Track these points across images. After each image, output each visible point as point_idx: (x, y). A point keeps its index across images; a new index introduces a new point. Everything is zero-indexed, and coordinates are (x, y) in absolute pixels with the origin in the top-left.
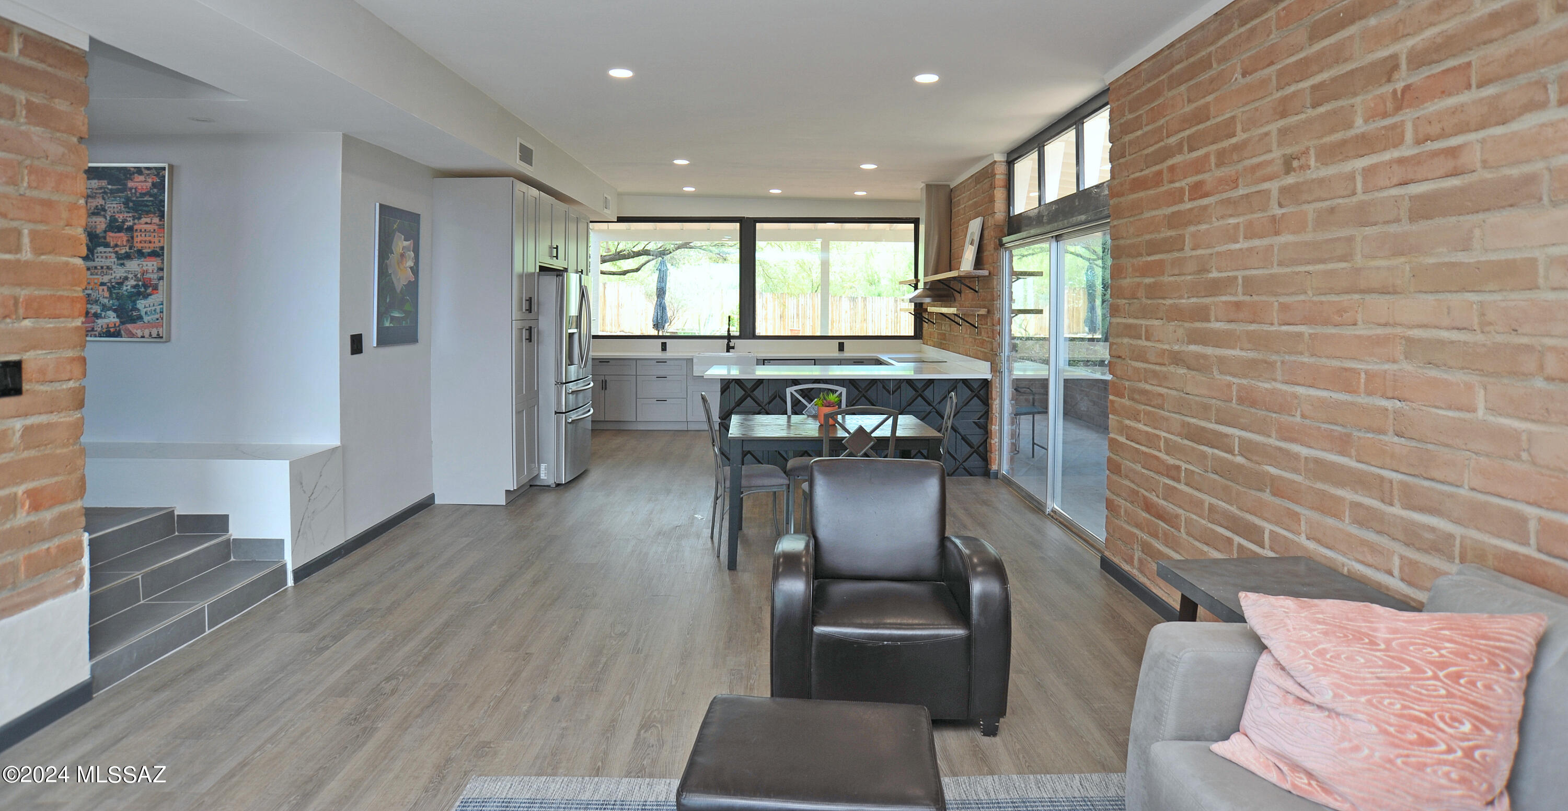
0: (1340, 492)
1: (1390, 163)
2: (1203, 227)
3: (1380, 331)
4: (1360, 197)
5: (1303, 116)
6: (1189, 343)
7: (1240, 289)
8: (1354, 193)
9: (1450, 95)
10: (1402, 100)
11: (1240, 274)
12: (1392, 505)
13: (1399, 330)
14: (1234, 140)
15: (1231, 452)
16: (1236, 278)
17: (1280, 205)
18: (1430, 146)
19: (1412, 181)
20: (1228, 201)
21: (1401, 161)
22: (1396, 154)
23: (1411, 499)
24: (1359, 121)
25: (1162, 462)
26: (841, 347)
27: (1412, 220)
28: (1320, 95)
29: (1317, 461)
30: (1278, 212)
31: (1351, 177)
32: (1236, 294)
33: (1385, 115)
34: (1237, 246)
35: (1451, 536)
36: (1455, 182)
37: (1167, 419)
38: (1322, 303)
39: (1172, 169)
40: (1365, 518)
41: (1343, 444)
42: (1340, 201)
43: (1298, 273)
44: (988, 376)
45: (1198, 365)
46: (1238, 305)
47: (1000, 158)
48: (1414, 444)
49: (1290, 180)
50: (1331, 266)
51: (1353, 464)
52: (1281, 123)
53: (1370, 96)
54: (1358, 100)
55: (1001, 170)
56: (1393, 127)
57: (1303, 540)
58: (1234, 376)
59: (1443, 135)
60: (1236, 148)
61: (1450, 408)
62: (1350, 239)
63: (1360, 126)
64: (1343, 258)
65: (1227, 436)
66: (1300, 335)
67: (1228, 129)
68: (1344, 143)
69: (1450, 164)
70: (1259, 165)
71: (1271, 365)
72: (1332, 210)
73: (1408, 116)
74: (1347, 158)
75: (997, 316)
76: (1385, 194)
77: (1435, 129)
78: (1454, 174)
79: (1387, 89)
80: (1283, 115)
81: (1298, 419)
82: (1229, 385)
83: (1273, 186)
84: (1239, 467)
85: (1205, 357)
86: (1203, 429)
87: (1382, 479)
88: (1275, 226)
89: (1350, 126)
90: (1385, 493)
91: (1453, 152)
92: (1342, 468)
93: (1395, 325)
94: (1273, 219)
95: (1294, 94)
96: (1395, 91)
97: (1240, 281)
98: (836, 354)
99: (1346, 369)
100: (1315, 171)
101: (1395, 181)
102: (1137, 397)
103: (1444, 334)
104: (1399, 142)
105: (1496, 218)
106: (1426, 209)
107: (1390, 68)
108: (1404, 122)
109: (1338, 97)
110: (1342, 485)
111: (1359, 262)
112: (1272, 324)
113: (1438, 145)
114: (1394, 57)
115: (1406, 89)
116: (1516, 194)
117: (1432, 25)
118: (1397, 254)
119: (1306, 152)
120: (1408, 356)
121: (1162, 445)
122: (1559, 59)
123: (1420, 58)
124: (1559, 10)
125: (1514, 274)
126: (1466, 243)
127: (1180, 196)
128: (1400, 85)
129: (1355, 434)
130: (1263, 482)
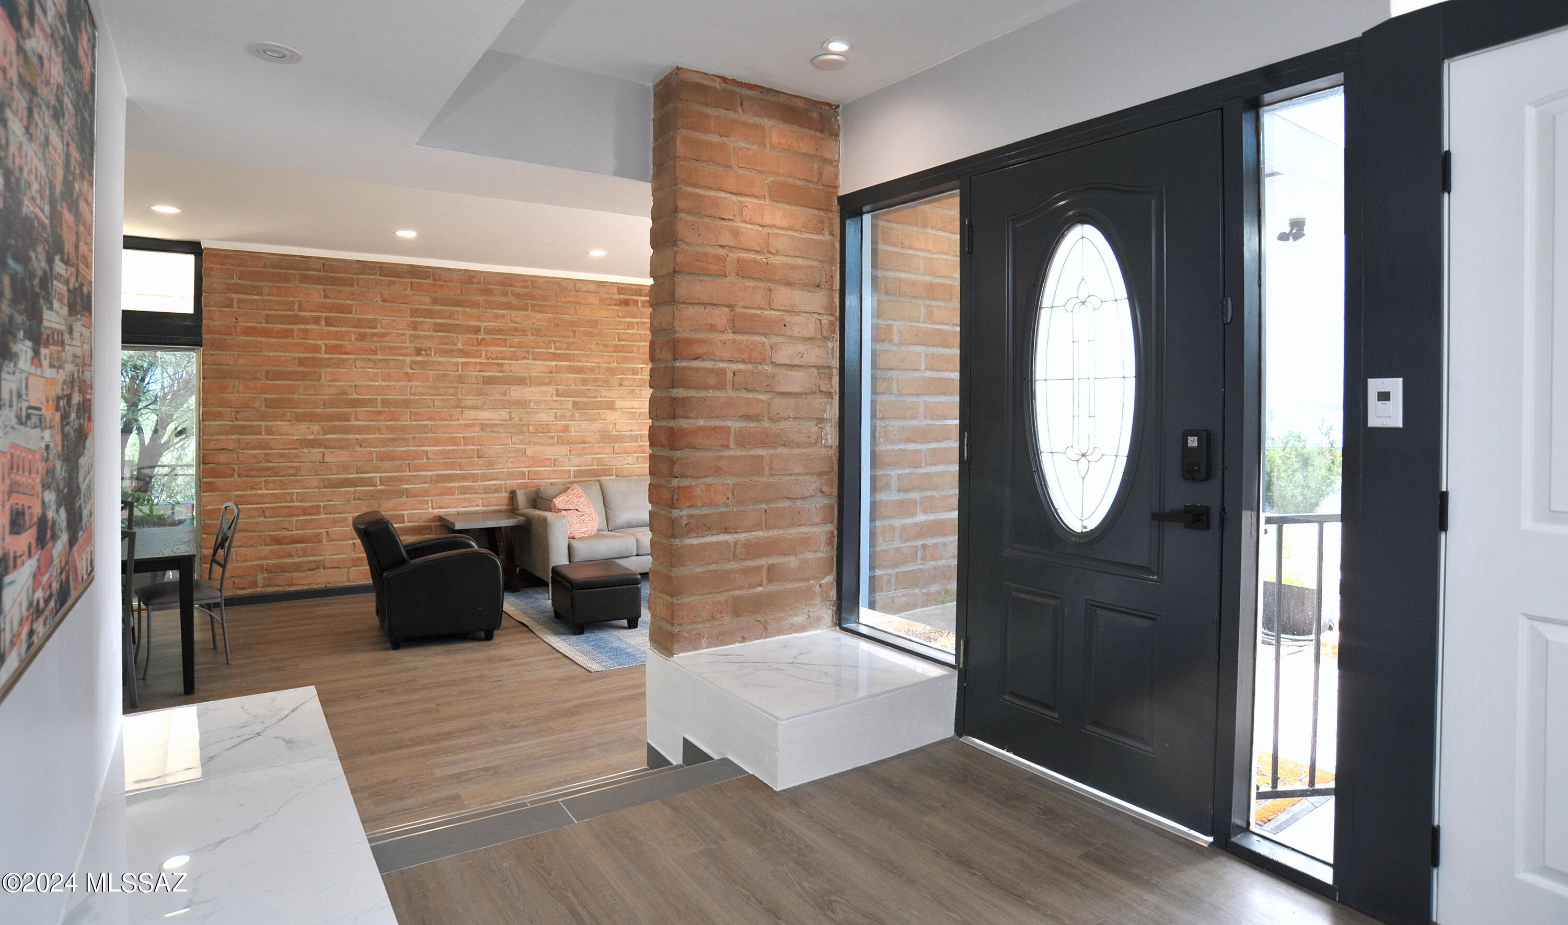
0: (452, 484)
1: (476, 363)
2: (342, 370)
3: (470, 422)
4: (460, 372)
5: (428, 333)
6: (326, 434)
7: (379, 405)
8: (458, 370)
9: (500, 346)
10: (481, 342)
11: (379, 398)
12: (477, 482)
14: (375, 331)
15: (375, 485)
16: (376, 399)
17: (412, 368)
18: (490, 361)
19: (484, 371)
20: (370, 360)
21: (480, 363)
22: (477, 360)
23: (485, 478)
24: (460, 344)
25: (297, 507)
27: (483, 384)
28: (439, 328)
29: (438, 476)
30: (409, 370)
31: (457, 364)
32: (376, 407)
33: (473, 345)
34: (377, 383)
35: (501, 485)
36: (501, 374)
37: (301, 481)
38: (440, 412)
39: (305, 331)
40: (465, 490)
41: (452, 466)
42: (449, 372)
43: (424, 399)
45: (344, 445)
46: (379, 413)
48: (486, 459)
49: (418, 359)
50: (445, 397)
51: (459, 472)
52: (412, 332)
53: (466, 336)
54: (460, 336)
56: (478, 351)
57: (430, 510)
58: (373, 447)
59: (496, 358)
60: (375, 335)
61: (501, 445)
62: (456, 388)
63: (460, 345)
64: (452, 395)
65: (370, 478)
66: (427, 425)
67: (372, 324)
68: (453, 350)
69: (500, 369)
70: (396, 348)
71: (406, 439)
72: (445, 375)
73: (484, 349)
74: (453, 357)
76: (472, 373)
77: (494, 356)
78: (501, 372)
79: (474, 336)
80: (415, 329)
81: (425, 460)
82: (371, 453)
83: (408, 359)
84: (381, 491)
85: (349, 440)
86: (347, 479)
87: (473, 474)
88: (408, 377)
89: (456, 345)
91: (501, 365)
92: (453, 475)
93: (478, 420)
94: (407, 374)
95: (422, 323)
96: (477, 339)
97: (379, 401)
99: (454, 437)
100: (435, 358)
101: (477, 369)
102: (253, 473)
103: (497, 422)
104: (480, 356)
105: (513, 388)
106: (488, 381)
107: (477, 330)
108: (481, 351)
109: (449, 332)
110: (454, 481)
111: (461, 397)
112: (406, 421)
113: (494, 361)
114: (479, 327)
115: (483, 339)
116: (520, 381)
117: (494, 322)
118: (478, 395)
119: (430, 349)
120: (482, 430)
121: (295, 498)
122: (533, 348)
123: (489, 331)
124: (533, 335)
125: (522, 404)
126: (505, 394)
127: (316, 349)
128: (480, 337)
129: (459, 460)
130: (401, 493)
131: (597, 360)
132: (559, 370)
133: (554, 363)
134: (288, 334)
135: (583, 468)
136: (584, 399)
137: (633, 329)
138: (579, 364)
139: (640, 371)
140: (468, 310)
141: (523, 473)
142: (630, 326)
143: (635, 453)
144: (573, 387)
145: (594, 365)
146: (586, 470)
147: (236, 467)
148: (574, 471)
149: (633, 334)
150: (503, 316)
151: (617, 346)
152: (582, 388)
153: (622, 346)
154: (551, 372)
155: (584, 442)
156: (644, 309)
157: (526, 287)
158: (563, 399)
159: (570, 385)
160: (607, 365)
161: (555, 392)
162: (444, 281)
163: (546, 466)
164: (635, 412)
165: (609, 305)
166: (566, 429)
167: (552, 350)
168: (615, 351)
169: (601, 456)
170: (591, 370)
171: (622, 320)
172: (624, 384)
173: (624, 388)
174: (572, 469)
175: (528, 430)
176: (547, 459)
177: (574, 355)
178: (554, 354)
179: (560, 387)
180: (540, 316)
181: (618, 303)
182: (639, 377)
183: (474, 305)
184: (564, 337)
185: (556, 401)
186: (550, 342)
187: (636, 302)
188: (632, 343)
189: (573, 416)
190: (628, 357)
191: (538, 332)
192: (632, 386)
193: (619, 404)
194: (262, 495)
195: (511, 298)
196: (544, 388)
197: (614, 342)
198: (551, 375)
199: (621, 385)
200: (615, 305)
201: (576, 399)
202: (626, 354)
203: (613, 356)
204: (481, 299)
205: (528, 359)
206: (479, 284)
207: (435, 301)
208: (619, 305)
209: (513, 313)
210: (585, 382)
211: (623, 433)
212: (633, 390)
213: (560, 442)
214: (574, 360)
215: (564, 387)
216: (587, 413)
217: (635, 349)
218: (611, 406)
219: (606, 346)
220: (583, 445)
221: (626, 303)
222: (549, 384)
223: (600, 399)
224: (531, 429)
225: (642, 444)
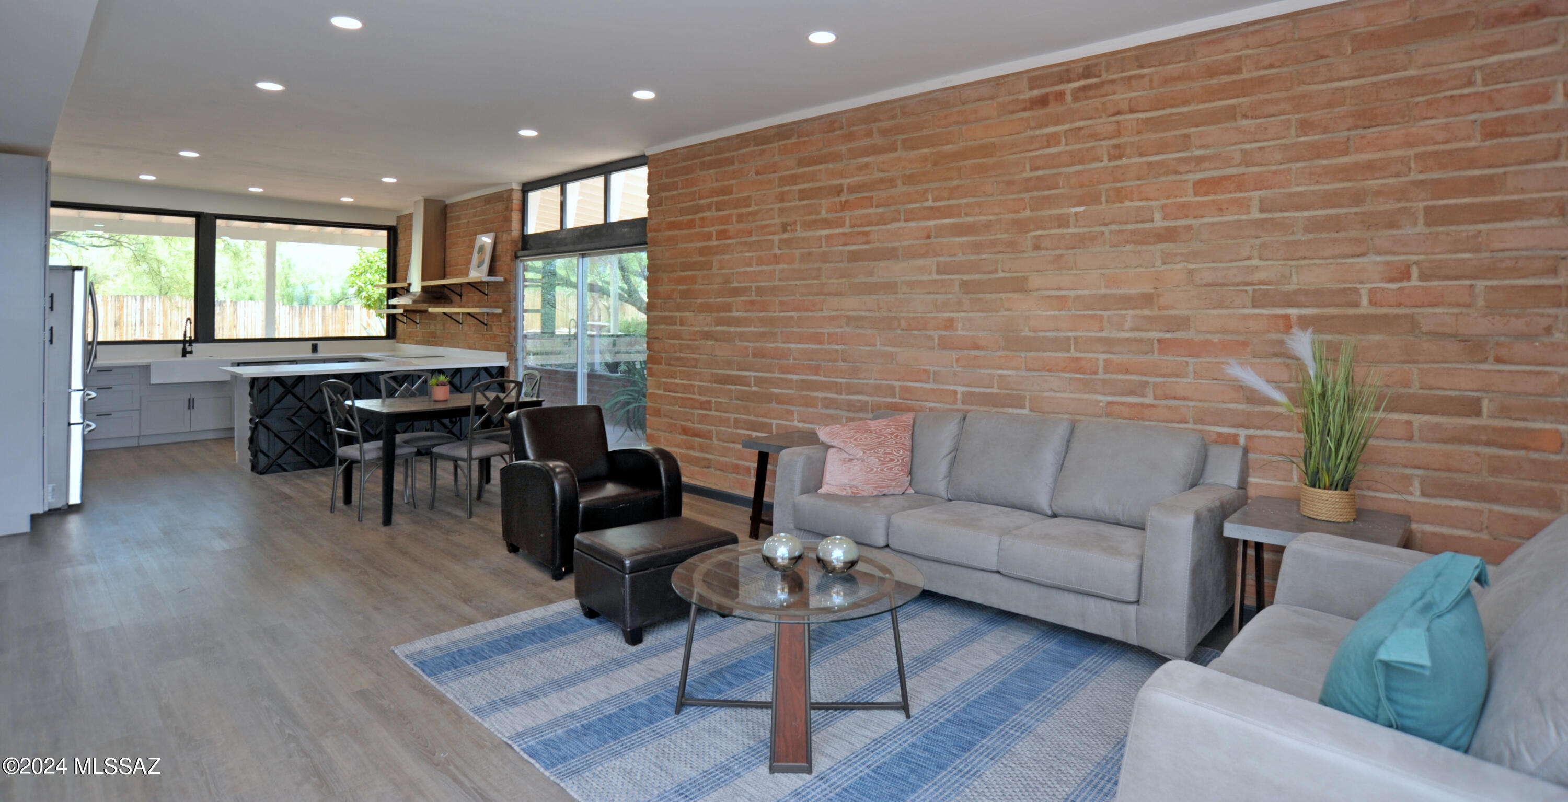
0: (816, 394)
1: (839, 234)
2: (727, 257)
3: (834, 313)
4: (824, 248)
5: (793, 204)
6: (717, 325)
7: (754, 293)
8: (821, 247)
9: (865, 208)
10: (845, 206)
11: (754, 285)
12: (841, 394)
13: (843, 313)
14: (750, 209)
15: (749, 385)
16: (751, 287)
17: (780, 249)
18: (857, 229)
19: (849, 244)
20: (746, 243)
21: (844, 234)
22: (841, 230)
23: (850, 389)
24: (824, 212)
25: (698, 400)
26: (315, 349)
27: (849, 262)
28: (803, 195)
29: (803, 381)
30: (778, 252)
31: (820, 238)
32: (751, 296)
33: (836, 212)
34: (752, 269)
35: (867, 402)
36: (867, 247)
37: (699, 374)
38: (804, 300)
39: (702, 219)
40: (829, 403)
41: (816, 370)
42: (814, 250)
43: (790, 285)
44: (505, 364)
45: (725, 338)
46: (752, 302)
47: (517, 187)
48: (851, 364)
49: (786, 236)
50: (809, 282)
51: (823, 379)
52: (780, 205)
53: (829, 201)
54: (823, 202)
55: (517, 196)
56: (841, 218)
57: (796, 423)
58: (750, 342)
59: (861, 225)
60: (750, 214)
61: (866, 345)
62: (819, 269)
63: (824, 214)
64: (815, 278)
65: (746, 377)
66: (792, 317)
67: (746, 202)
68: (816, 221)
69: (866, 239)
70: (767, 226)
71: (775, 334)
72: (809, 254)
73: (847, 214)
74: (817, 229)
75: (513, 315)
76: (836, 248)
77: (859, 222)
78: (867, 243)
79: (837, 199)
80: (782, 201)
81: (791, 361)
82: (747, 348)
83: (776, 238)
84: (755, 393)
85: (729, 333)
86: (729, 376)
87: (836, 383)
88: (777, 260)
89: (819, 213)
90: (837, 388)
91: (866, 234)
92: (817, 381)
93: (842, 310)
94: (775, 255)
95: (788, 191)
96: (841, 202)
97: (754, 289)
98: (310, 355)
99: (818, 333)
100: (800, 233)
101: (841, 243)
102: (672, 362)
103: (863, 314)
104: (843, 225)
105: (883, 264)
106: (854, 257)
107: (839, 190)
108: (845, 217)
109: (812, 198)
110: (817, 390)
111: (824, 280)
112: (775, 312)
113: (860, 229)
114: (841, 185)
115: (846, 201)
116: (890, 254)
117: (858, 175)
118: (841, 277)
119: (795, 223)
120: (848, 324)
121: (696, 390)
122: (904, 203)
123: (852, 189)
124: (904, 184)
125: (890, 287)
126: (871, 274)
127: (709, 237)
128: (843, 199)
129: (823, 364)
130: (770, 398)
131: (996, 210)
132: (941, 231)
133: (932, 223)
134: (691, 224)
135: (977, 390)
136: (977, 277)
137: (1058, 143)
138: (970, 219)
139: (1072, 220)
140: (831, 166)
141: (893, 388)
142: (1052, 140)
143: (1064, 370)
144: (960, 258)
145: (991, 218)
146: (980, 394)
147: (664, 355)
148: (963, 393)
149: (1058, 155)
150: (867, 165)
151: (1028, 180)
152: (973, 257)
153: (1039, 178)
154: (929, 237)
155: (977, 347)
156: (1077, 105)
157: (893, 117)
158: (946, 277)
159: (955, 255)
160: (1012, 216)
161: (934, 268)
162: (807, 136)
163: (920, 381)
164: (1064, 296)
165: (1013, 112)
166: (949, 324)
167: (930, 203)
168: (1027, 190)
169: (1005, 372)
170: (987, 226)
171: (1038, 132)
172: (1043, 245)
173: (1043, 252)
174: (960, 389)
175: (899, 325)
176: (925, 371)
177: (959, 206)
178: (931, 208)
179: (941, 259)
180: (913, 154)
181: (1028, 105)
182: (1072, 230)
183: (836, 157)
184: (945, 180)
185: (935, 281)
186: (926, 191)
187: (1060, 96)
188: (1054, 171)
189: (960, 303)
190: (1048, 197)
191: (910, 179)
192: (1057, 248)
193: (1035, 281)
194: (676, 384)
195: (877, 140)
196: (920, 262)
197: (1024, 175)
198: (928, 241)
199: (1037, 247)
200: (1024, 110)
201: (965, 277)
202: (1047, 193)
203: (1022, 199)
204: (843, 148)
205: (899, 220)
206: (841, 128)
207: (801, 163)
208: (1031, 109)
209: (880, 158)
210: (977, 247)
211: (1041, 334)
212: (1060, 256)
213: (944, 345)
214: (959, 215)
215: (948, 259)
216: (979, 299)
217: (1061, 180)
218: (1019, 286)
219: (1010, 183)
220: (976, 353)
221: (1043, 101)
222: (924, 255)
223: (1001, 275)
224: (903, 324)
225: (1078, 355)
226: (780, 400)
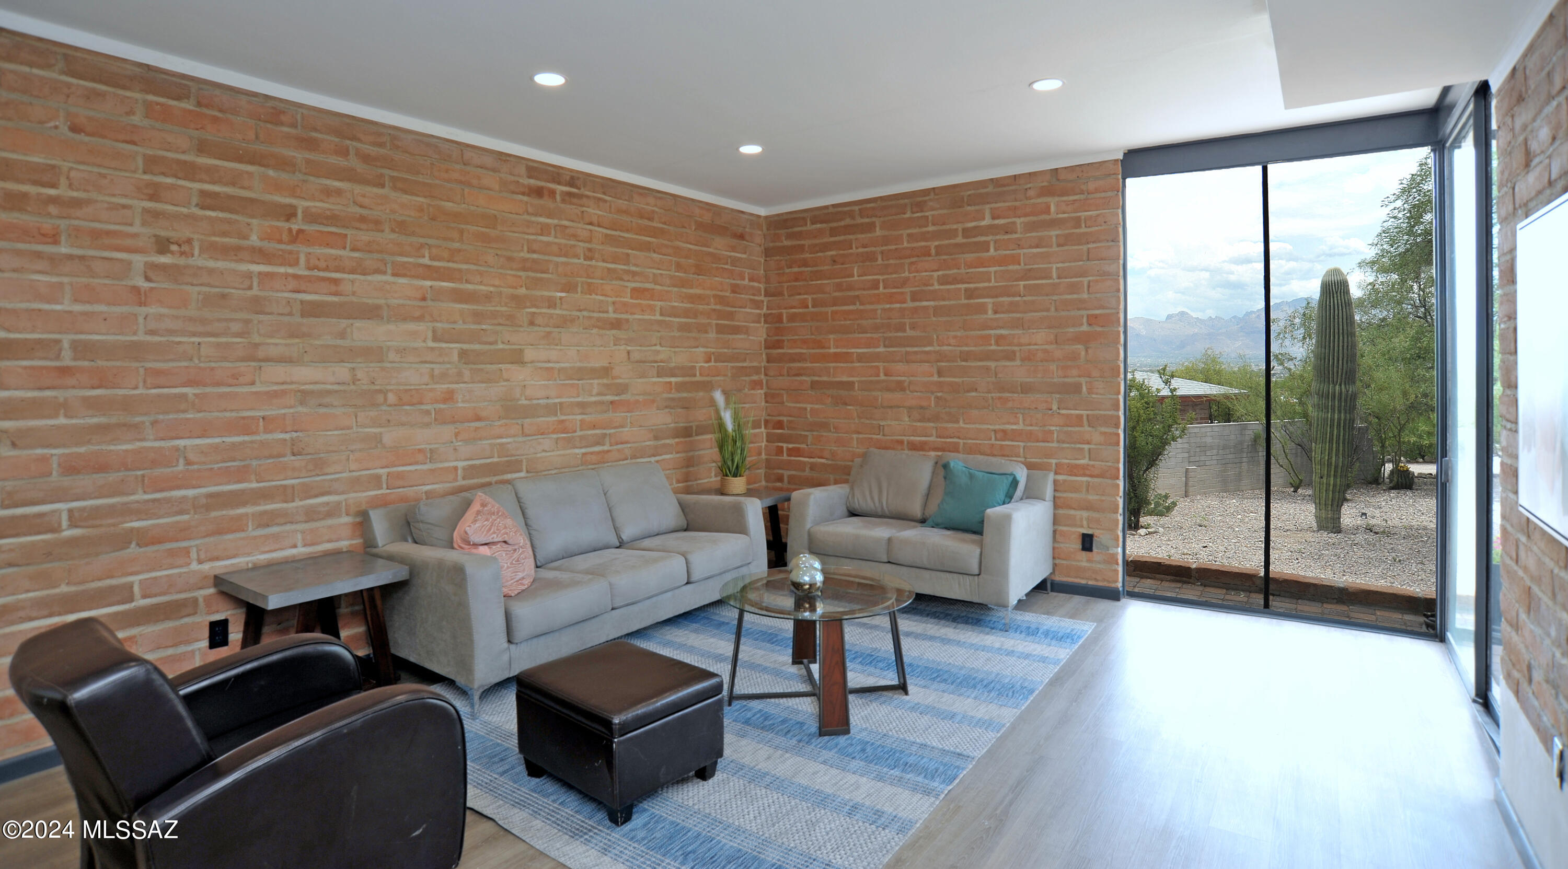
0: (241, 511)
1: (286, 275)
3: (275, 388)
4: (255, 291)
5: (184, 210)
7: (67, 353)
8: (251, 288)
9: (332, 248)
10: (297, 237)
11: (67, 338)
12: (293, 501)
13: (293, 387)
14: (51, 191)
16: (59, 341)
17: (148, 279)
18: (316, 273)
19: (304, 292)
20: (40, 255)
21: (295, 277)
22: (290, 270)
23: (308, 492)
24: (254, 237)
27: (302, 316)
28: (208, 201)
29: (210, 496)
30: (141, 283)
31: (249, 275)
32: (59, 358)
33: (280, 241)
34: (59, 307)
36: (335, 299)
38: (212, 369)
40: (267, 520)
41: (241, 474)
42: (233, 291)
48: (309, 457)
49: (163, 259)
50: (223, 340)
51: (254, 485)
52: (147, 204)
53: (267, 223)
54: (254, 222)
56: (290, 252)
57: (195, 566)
58: (53, 446)
59: (327, 269)
60: (53, 200)
61: (336, 429)
62: (247, 322)
63: (254, 240)
64: (238, 335)
66: (184, 396)
68: (238, 249)
69: (333, 288)
70: (108, 233)
71: (136, 427)
72: (223, 296)
73: (303, 250)
74: (241, 261)
76: (279, 295)
77: (322, 264)
78: (336, 294)
79: (284, 225)
80: (153, 197)
81: (181, 467)
82: (44, 459)
83: (138, 260)
87: (285, 487)
88: (140, 297)
89: (246, 237)
90: (287, 494)
91: (336, 282)
92: (243, 491)
93: (292, 383)
94: (136, 290)
95: (173, 187)
96: (290, 230)
97: (67, 345)
99: (244, 418)
100: (199, 260)
101: (290, 287)
103: (329, 387)
104: (296, 263)
105: (358, 324)
106: (312, 310)
107: (290, 214)
108: (298, 252)
109: (231, 211)
110: (244, 504)
111: (256, 339)
112: (136, 388)
113: (322, 274)
114: (294, 207)
115: (300, 231)
116: (371, 313)
117: (321, 201)
118: (292, 336)
119: (189, 241)
120: (302, 403)
122: (393, 254)
123: (311, 217)
124: (393, 231)
125: (374, 354)
126: (342, 335)
128: (295, 227)
129: (254, 463)
130: (124, 540)
131: (497, 282)
132: (438, 295)
133: (428, 283)
135: (477, 462)
136: (477, 347)
137: (549, 234)
138: (470, 287)
139: (558, 301)
140: (271, 173)
141: (378, 478)
142: (544, 230)
143: (553, 432)
144: (460, 326)
145: (492, 289)
146: (481, 465)
148: (464, 469)
149: (549, 244)
150: (339, 192)
151: (525, 260)
152: (473, 327)
153: (534, 261)
154: (424, 299)
155: (478, 419)
156: (563, 206)
157: (381, 145)
158: (444, 345)
159: (455, 322)
160: (511, 291)
161: (430, 334)
162: (221, 111)
163: (416, 463)
164: (552, 368)
165: (513, 192)
166: (449, 397)
167: (426, 261)
168: (524, 269)
169: (504, 440)
170: (488, 297)
171: (533, 219)
172: (536, 322)
173: (536, 328)
174: (461, 464)
175: (386, 399)
176: (420, 450)
177: (460, 270)
178: (428, 267)
179: (439, 325)
180: (406, 198)
181: (527, 190)
182: (558, 312)
183: (284, 164)
184: (445, 239)
185: (432, 349)
186: (422, 246)
187: (552, 193)
188: (546, 258)
189: (460, 374)
190: (541, 279)
191: (401, 227)
192: (547, 326)
193: (529, 354)
195: (353, 162)
196: (412, 326)
197: (522, 254)
198: (422, 304)
199: (532, 323)
200: (523, 194)
201: (465, 346)
202: (539, 275)
203: (520, 277)
204: (299, 156)
205: (385, 273)
206: (294, 125)
207: (202, 148)
208: (529, 195)
209: (358, 189)
210: (478, 317)
211: (535, 402)
212: (549, 333)
213: (441, 419)
214: (460, 280)
215: (446, 326)
216: (482, 370)
217: (551, 267)
218: (517, 358)
219: (510, 259)
220: (477, 424)
221: (538, 192)
222: (420, 319)
223: (501, 346)
224: (392, 398)
225: (563, 418)
226: (145, 539)
